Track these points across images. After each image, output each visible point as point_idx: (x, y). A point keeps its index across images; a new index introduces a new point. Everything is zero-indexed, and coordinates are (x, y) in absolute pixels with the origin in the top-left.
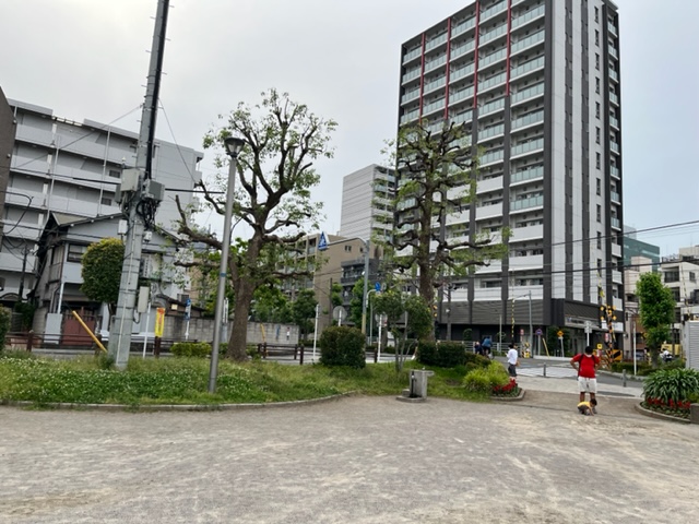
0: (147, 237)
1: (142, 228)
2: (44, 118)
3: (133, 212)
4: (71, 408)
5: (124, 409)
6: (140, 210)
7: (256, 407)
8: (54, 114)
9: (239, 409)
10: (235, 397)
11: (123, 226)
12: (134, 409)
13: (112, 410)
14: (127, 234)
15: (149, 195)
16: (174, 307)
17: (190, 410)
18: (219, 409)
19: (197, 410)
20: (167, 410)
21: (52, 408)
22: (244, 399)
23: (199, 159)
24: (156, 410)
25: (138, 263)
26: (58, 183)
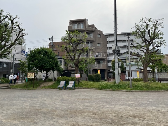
0: (118, 58)
1: (117, 56)
3: (115, 54)
4: (105, 90)
5: (113, 91)
6: (116, 53)
7: (141, 91)
9: (136, 91)
10: (136, 89)
11: (114, 57)
12: (114, 91)
13: (111, 91)
14: (115, 58)
15: (117, 50)
16: (142, 70)
17: (125, 91)
18: (131, 91)
19: (126, 91)
20: (120, 91)
21: (102, 90)
22: (138, 90)
24: (118, 91)
25: (118, 63)
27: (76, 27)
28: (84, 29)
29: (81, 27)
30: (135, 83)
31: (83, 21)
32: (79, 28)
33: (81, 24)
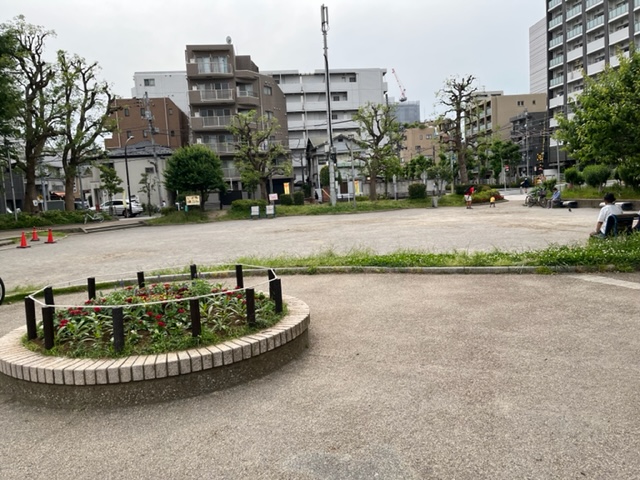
2: (294, 76)
8: (300, 73)
23: (384, 74)
26: (309, 112)
27: (206, 67)
28: (231, 74)
29: (222, 67)
30: (358, 203)
31: (224, 51)
32: (216, 72)
33: (221, 59)
